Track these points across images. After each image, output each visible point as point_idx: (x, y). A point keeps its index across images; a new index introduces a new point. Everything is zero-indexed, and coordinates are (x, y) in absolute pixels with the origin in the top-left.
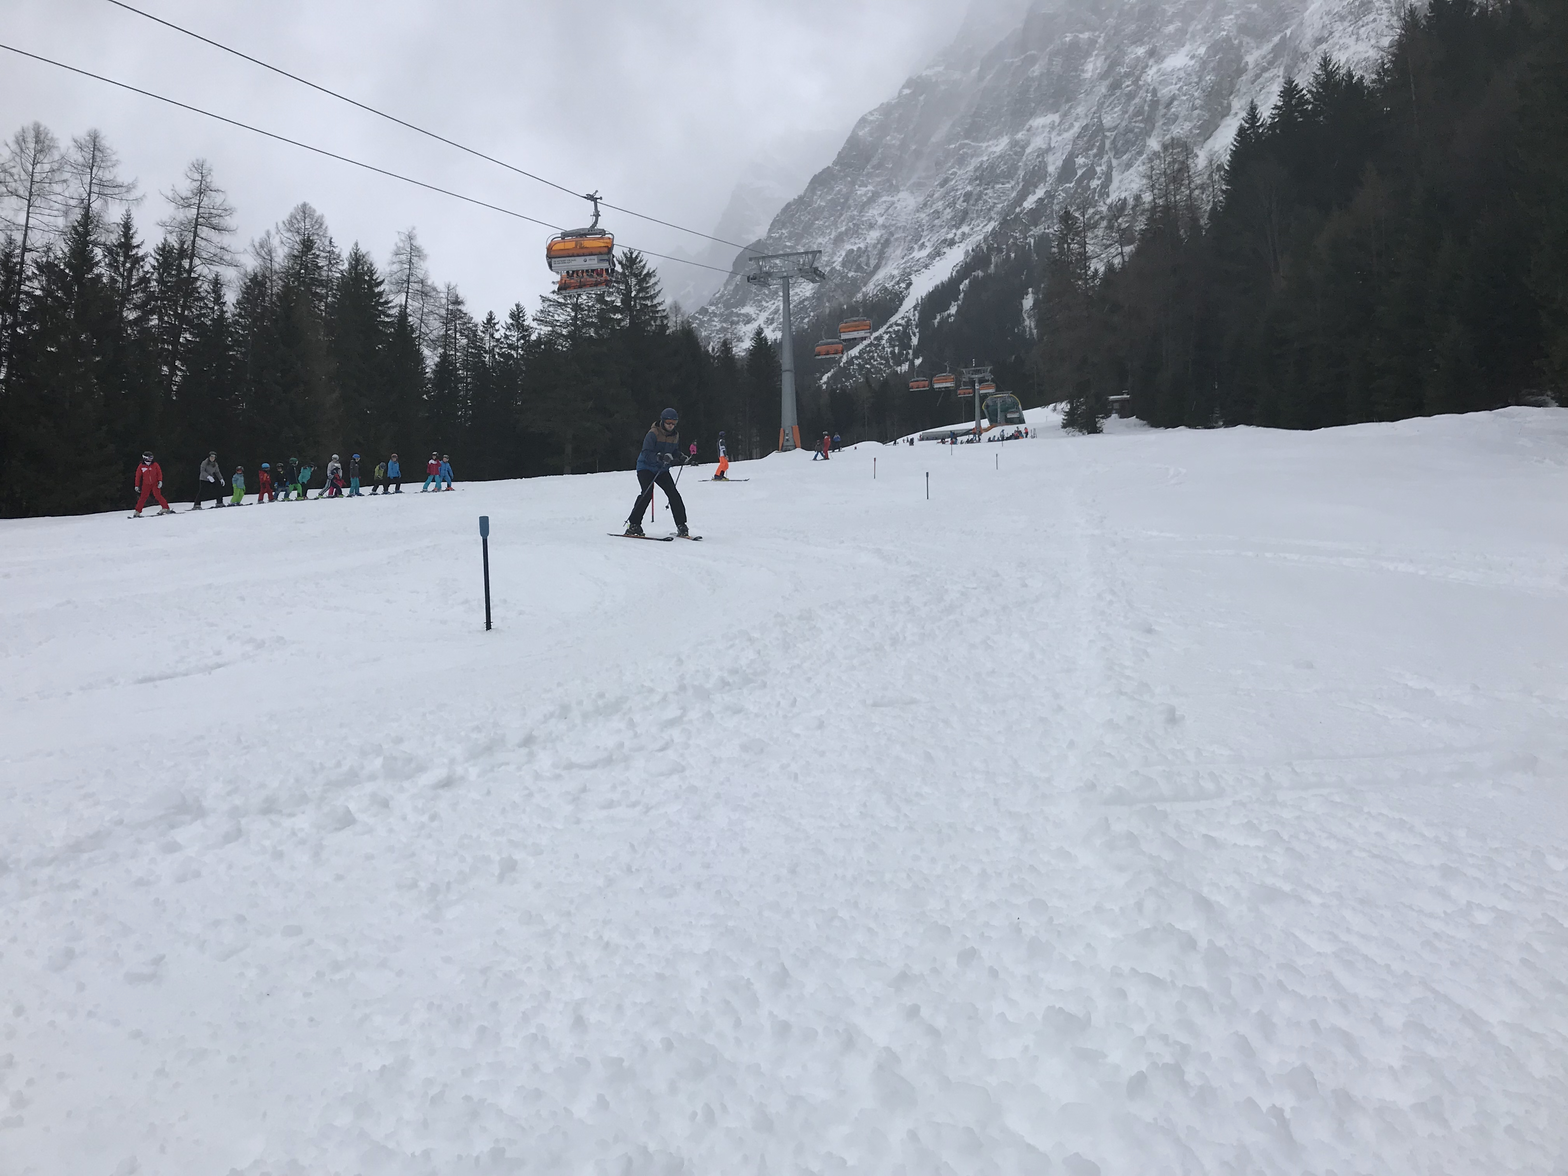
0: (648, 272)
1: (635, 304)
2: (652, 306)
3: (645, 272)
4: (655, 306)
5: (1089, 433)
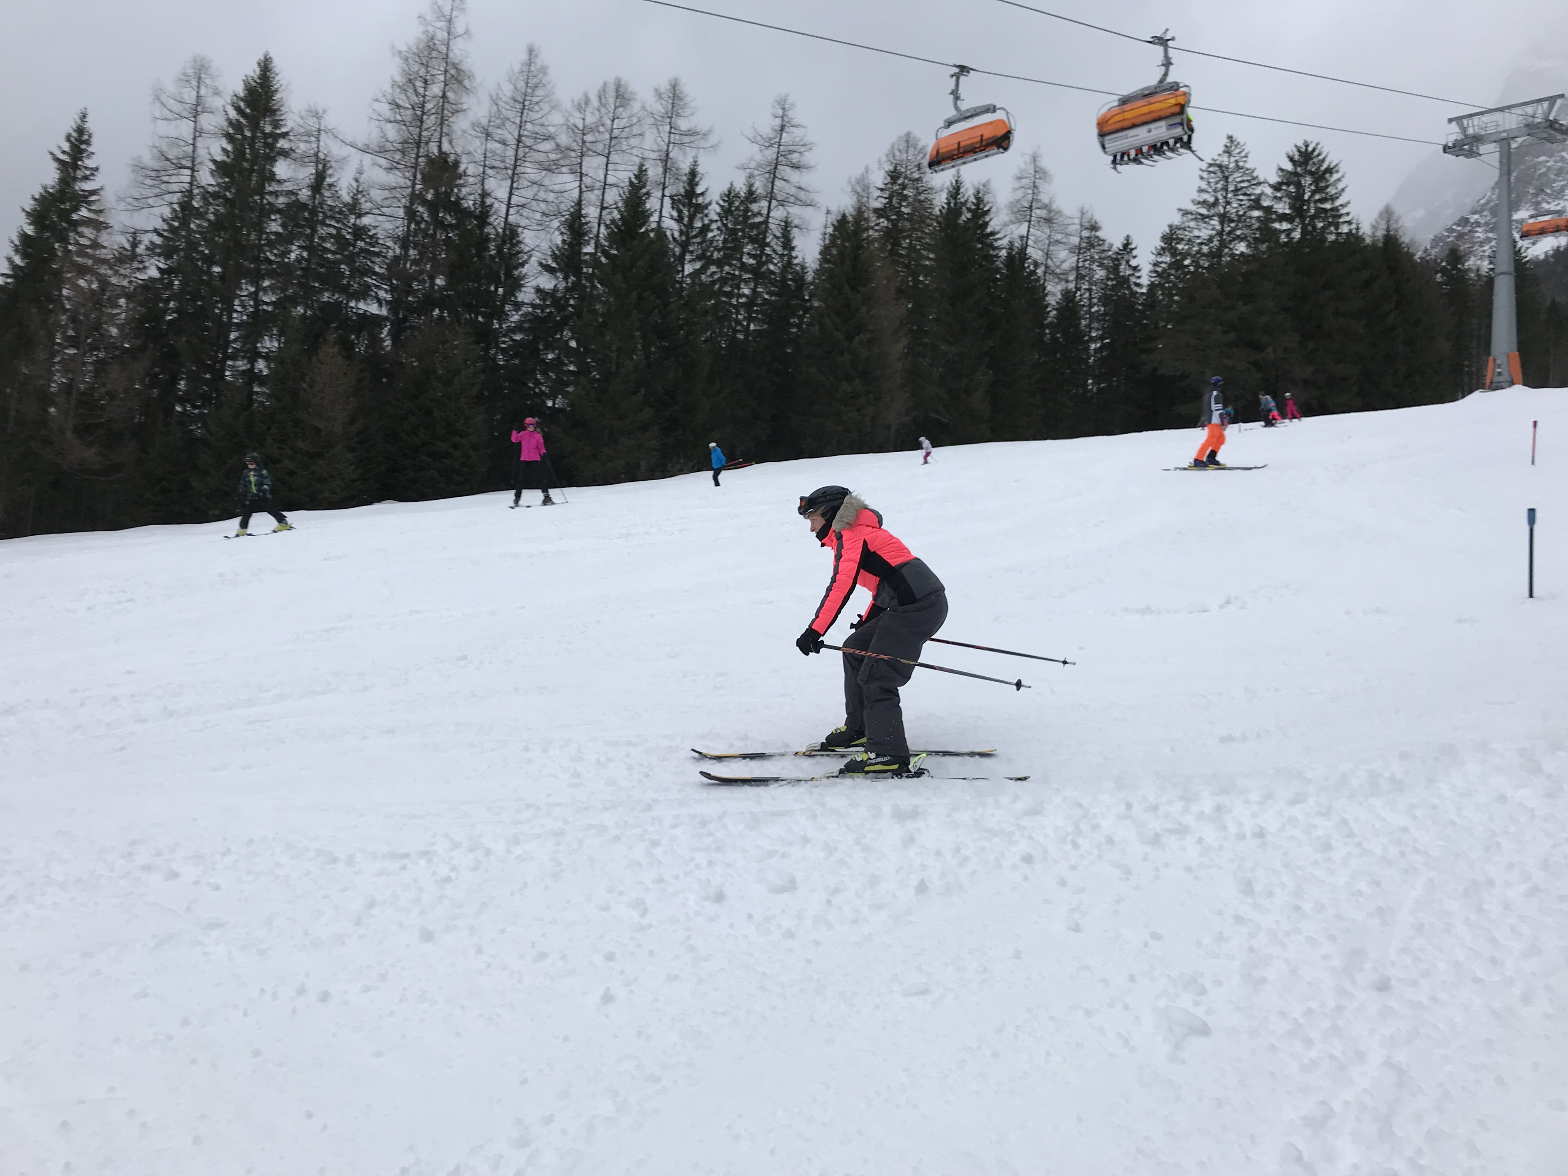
0: (1329, 166)
1: (1309, 208)
2: (1332, 209)
3: (1325, 166)
4: (1335, 209)
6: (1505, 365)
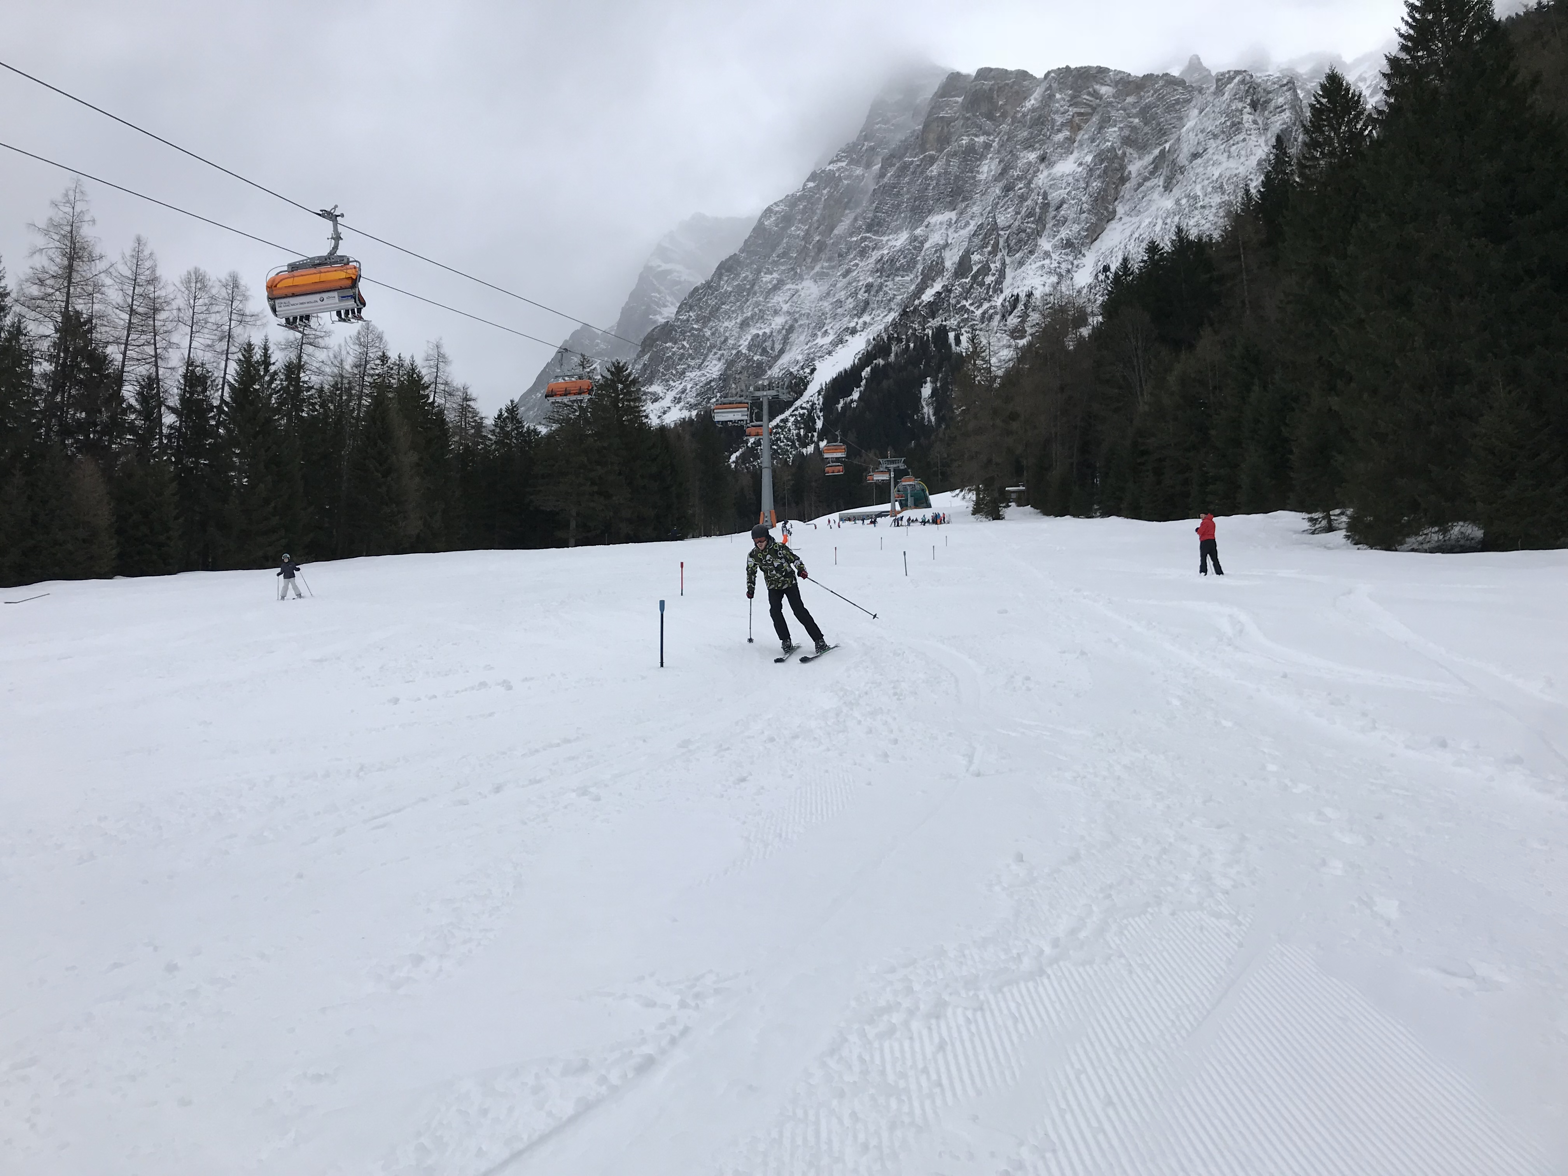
0: (633, 379)
1: (622, 405)
2: (635, 407)
3: (630, 379)
4: (638, 407)
5: (993, 519)
6: (769, 517)
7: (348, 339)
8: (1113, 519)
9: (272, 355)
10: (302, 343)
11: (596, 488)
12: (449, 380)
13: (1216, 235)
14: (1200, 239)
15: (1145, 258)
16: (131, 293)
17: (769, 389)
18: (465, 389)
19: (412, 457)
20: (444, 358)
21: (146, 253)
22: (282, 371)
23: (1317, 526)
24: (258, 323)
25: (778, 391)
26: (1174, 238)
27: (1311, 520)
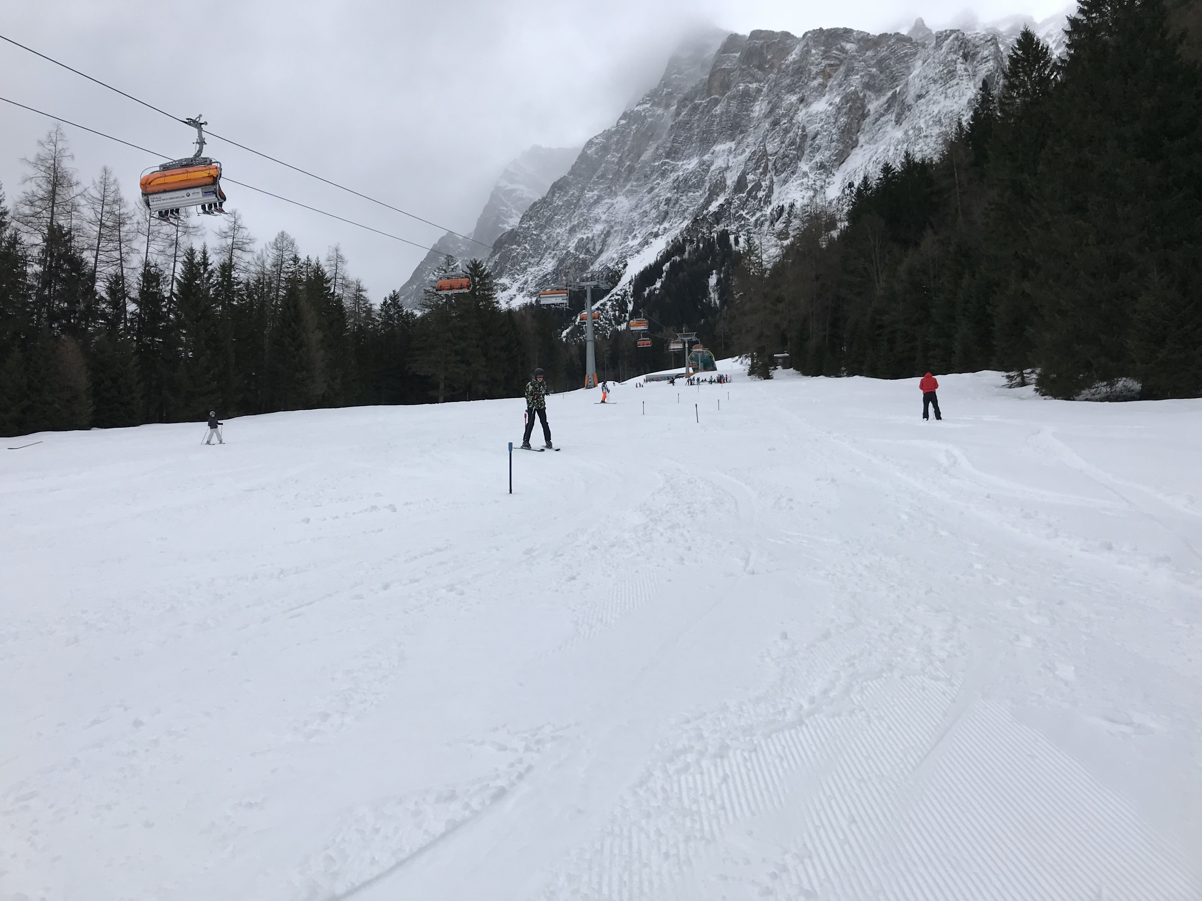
3: (485, 273)
5: (765, 379)
6: (592, 379)
7: (268, 245)
8: (857, 377)
9: (210, 258)
10: (233, 248)
11: (459, 358)
12: (346, 275)
13: (936, 158)
14: (923, 162)
15: (881, 177)
16: (100, 211)
17: (592, 280)
18: (358, 282)
19: (319, 335)
20: (342, 259)
21: (111, 179)
22: (218, 269)
23: (1013, 382)
24: (199, 233)
25: (598, 282)
26: (903, 161)
27: (1008, 377)
